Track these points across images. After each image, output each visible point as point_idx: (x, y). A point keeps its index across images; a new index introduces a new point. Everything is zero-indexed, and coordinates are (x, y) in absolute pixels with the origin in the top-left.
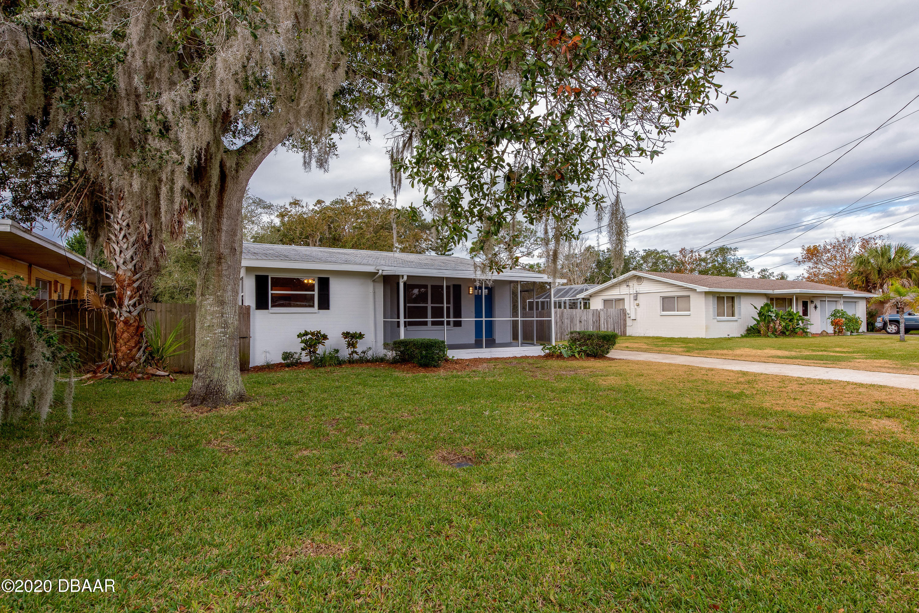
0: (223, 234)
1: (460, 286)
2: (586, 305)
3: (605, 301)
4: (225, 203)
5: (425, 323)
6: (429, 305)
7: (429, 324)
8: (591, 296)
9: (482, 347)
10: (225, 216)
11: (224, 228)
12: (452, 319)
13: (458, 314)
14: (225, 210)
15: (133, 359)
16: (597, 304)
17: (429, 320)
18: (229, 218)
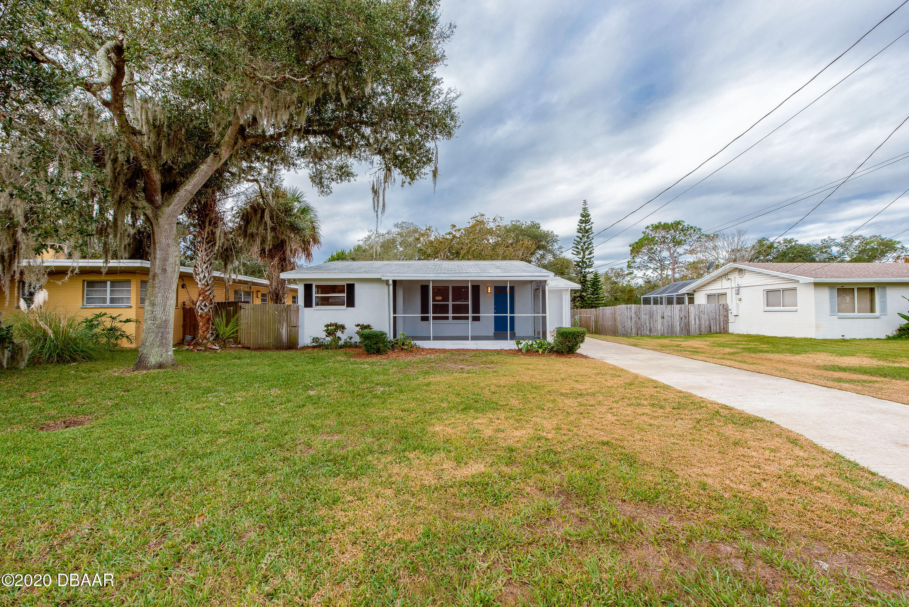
0: (157, 261)
1: (479, 286)
2: (691, 301)
3: (709, 296)
4: (156, 241)
5: (447, 318)
6: (450, 303)
7: (450, 319)
8: (694, 291)
9: (506, 339)
10: (158, 249)
11: (158, 256)
12: (470, 315)
13: (476, 309)
14: (157, 245)
15: (205, 338)
16: (700, 299)
17: (450, 315)
18: (160, 250)
